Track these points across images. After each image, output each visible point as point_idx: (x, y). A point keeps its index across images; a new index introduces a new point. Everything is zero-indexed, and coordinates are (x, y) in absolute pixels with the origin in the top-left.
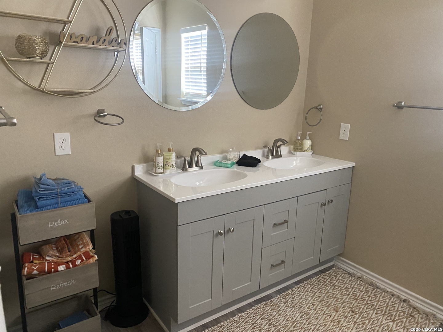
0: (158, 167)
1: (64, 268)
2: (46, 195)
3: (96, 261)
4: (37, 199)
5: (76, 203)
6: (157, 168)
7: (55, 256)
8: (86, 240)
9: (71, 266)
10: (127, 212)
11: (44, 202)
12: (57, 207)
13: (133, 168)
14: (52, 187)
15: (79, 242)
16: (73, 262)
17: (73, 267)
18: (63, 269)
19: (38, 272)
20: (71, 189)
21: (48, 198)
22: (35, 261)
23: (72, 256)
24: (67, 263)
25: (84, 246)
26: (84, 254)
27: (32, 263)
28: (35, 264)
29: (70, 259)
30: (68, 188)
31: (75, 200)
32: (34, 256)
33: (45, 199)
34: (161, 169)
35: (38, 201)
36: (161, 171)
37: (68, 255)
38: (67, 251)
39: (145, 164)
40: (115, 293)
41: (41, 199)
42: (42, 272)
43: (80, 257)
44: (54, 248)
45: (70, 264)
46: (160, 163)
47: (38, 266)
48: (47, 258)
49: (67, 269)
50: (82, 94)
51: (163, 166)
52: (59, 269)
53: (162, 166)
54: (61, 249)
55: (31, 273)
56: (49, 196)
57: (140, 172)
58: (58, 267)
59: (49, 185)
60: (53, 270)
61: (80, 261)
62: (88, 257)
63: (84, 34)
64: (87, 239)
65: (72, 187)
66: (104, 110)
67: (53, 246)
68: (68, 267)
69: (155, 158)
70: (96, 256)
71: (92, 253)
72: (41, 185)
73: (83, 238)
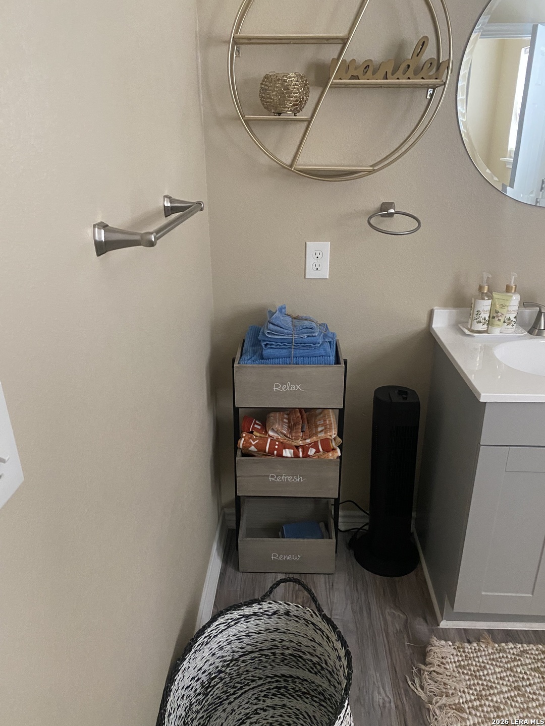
0: (478, 320)
1: (290, 453)
2: (276, 340)
3: (337, 457)
4: (263, 344)
5: (316, 363)
6: (476, 321)
7: (282, 433)
8: (330, 420)
9: (301, 454)
10: (403, 392)
11: (271, 350)
12: (288, 363)
13: (431, 314)
14: (286, 331)
15: (320, 420)
16: (305, 449)
17: (303, 457)
18: (289, 455)
19: (256, 450)
20: (312, 338)
21: (278, 347)
22: (255, 433)
23: (306, 439)
24: (297, 447)
25: (325, 429)
26: (323, 441)
27: (251, 435)
28: (256, 436)
29: (301, 443)
30: (309, 336)
31: (315, 357)
32: (256, 426)
33: (274, 347)
34: (482, 324)
35: (264, 348)
36: (481, 327)
37: (299, 436)
38: (300, 430)
39: (453, 310)
40: (368, 512)
41: (269, 346)
42: (261, 450)
43: (315, 445)
44: (285, 420)
45: (300, 450)
46: (482, 313)
47: (258, 441)
48: (271, 433)
49: (294, 457)
50: (354, 176)
51: (487, 318)
52: (284, 454)
53: (485, 319)
54: (294, 425)
55: (248, 449)
56: (280, 344)
57: (441, 323)
58: (284, 450)
59: (282, 326)
60: (275, 452)
61: (314, 451)
62: (328, 449)
63: (371, 60)
64: (333, 419)
65: (314, 335)
66: (393, 203)
67: (285, 416)
68: (296, 455)
69: (475, 302)
70: (339, 450)
71: (336, 444)
72: (271, 325)
73: (327, 417)
